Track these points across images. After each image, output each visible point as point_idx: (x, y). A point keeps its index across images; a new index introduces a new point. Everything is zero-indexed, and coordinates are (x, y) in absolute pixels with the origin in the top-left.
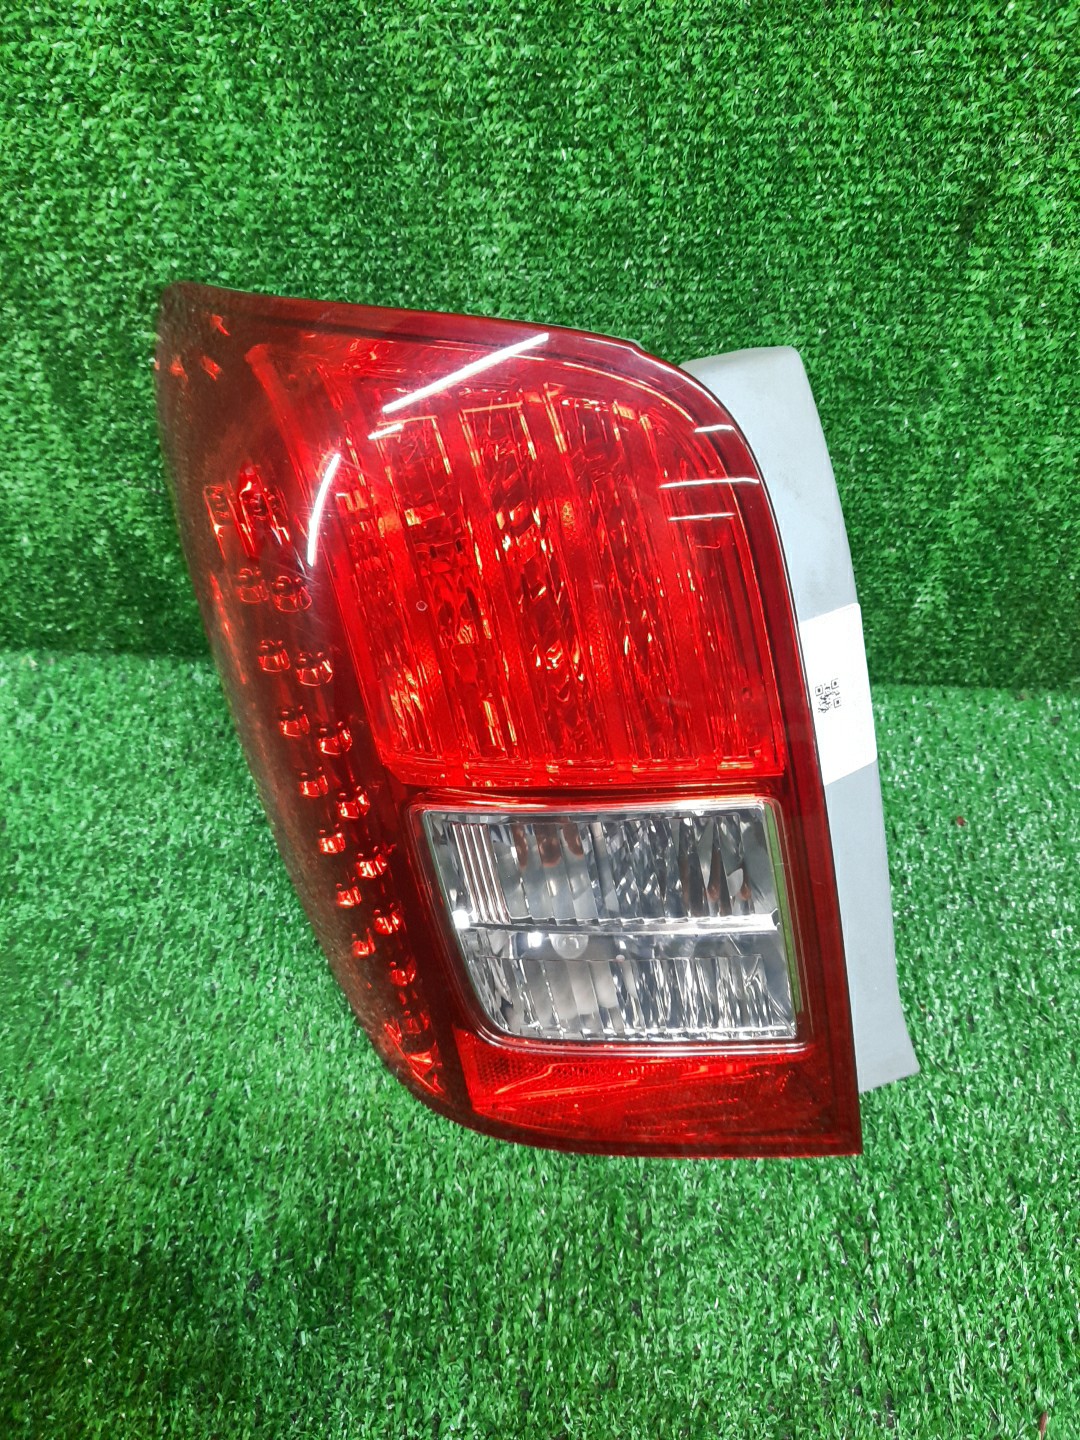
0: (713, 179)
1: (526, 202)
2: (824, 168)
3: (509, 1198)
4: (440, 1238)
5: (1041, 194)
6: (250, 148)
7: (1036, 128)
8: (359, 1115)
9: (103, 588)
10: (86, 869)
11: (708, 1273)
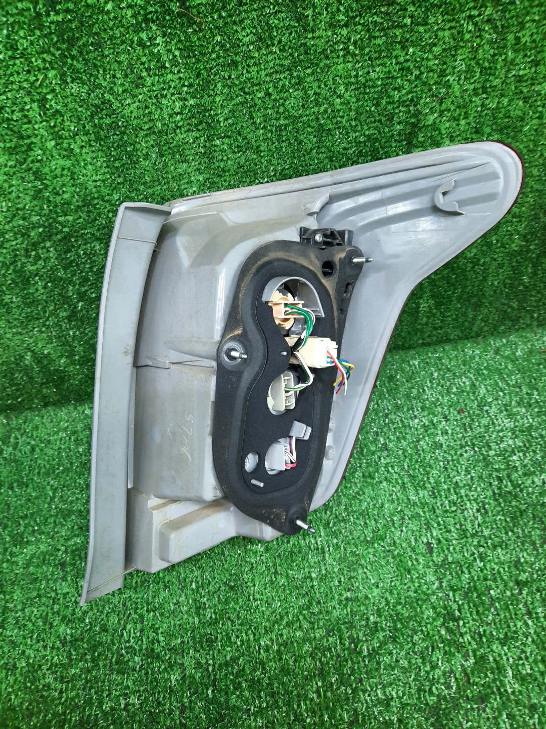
0: (288, 139)
1: (204, 165)
2: (339, 128)
3: (292, 642)
4: (264, 668)
5: (441, 121)
6: (69, 169)
7: (433, 96)
8: (214, 616)
9: (33, 378)
10: (55, 522)
11: (389, 657)
